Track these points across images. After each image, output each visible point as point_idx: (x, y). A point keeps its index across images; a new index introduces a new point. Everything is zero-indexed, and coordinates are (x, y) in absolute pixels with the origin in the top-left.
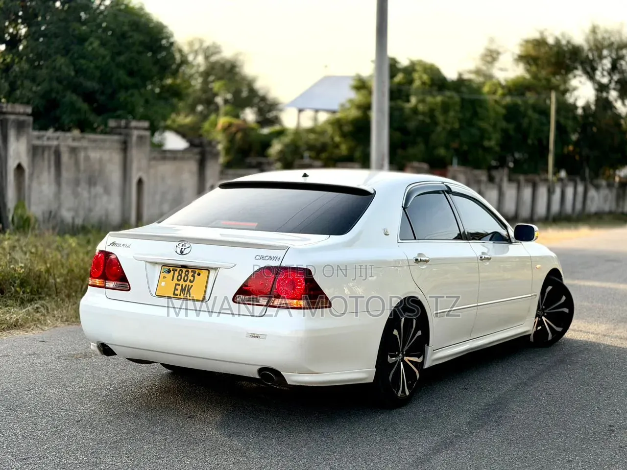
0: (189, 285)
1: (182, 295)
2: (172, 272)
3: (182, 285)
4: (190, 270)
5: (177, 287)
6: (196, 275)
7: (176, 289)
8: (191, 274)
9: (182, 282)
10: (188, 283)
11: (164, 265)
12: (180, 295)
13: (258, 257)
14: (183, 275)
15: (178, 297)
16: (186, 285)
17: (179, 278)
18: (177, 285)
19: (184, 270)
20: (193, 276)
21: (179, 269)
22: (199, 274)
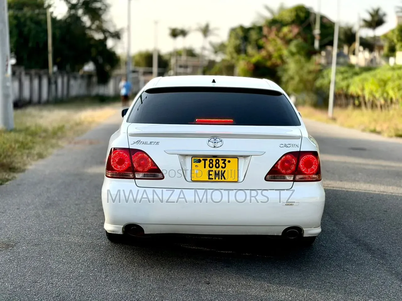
0: (222, 171)
1: (217, 178)
2: (203, 162)
3: (215, 171)
4: (220, 159)
5: (211, 173)
6: (226, 162)
7: (209, 175)
8: (221, 162)
9: (214, 169)
10: (220, 169)
11: (193, 156)
12: (215, 179)
13: (282, 146)
14: (214, 163)
15: (214, 180)
16: (219, 171)
17: (211, 165)
18: (209, 171)
19: (214, 159)
20: (224, 163)
21: (209, 159)
22: (229, 162)
